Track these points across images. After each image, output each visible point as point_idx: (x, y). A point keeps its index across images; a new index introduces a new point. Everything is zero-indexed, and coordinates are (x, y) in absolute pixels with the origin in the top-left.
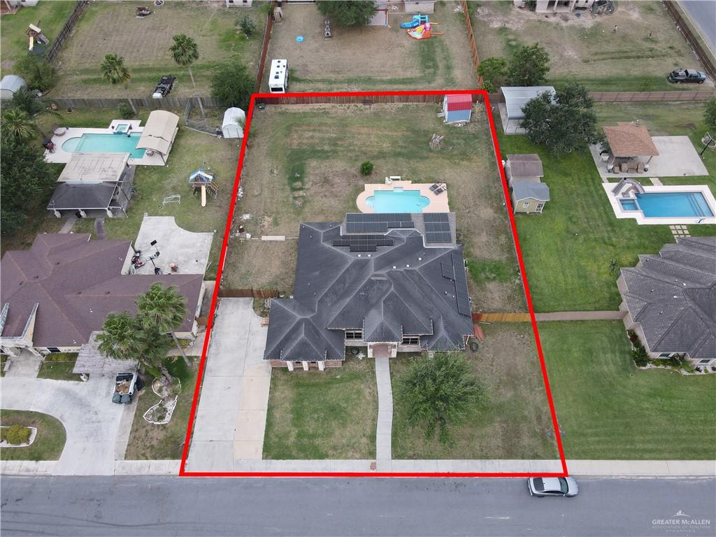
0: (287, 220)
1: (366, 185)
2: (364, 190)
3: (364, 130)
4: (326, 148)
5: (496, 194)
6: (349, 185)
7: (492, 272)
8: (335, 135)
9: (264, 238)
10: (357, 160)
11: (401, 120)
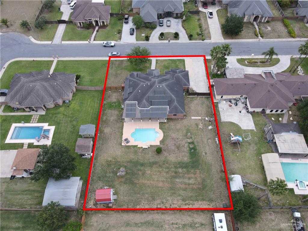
0: (193, 126)
1: (159, 144)
2: (160, 141)
3: (161, 184)
4: (180, 170)
5: (100, 140)
6: (167, 145)
7: (113, 105)
8: (177, 180)
9: (200, 118)
10: (164, 161)
11: (139, 193)
